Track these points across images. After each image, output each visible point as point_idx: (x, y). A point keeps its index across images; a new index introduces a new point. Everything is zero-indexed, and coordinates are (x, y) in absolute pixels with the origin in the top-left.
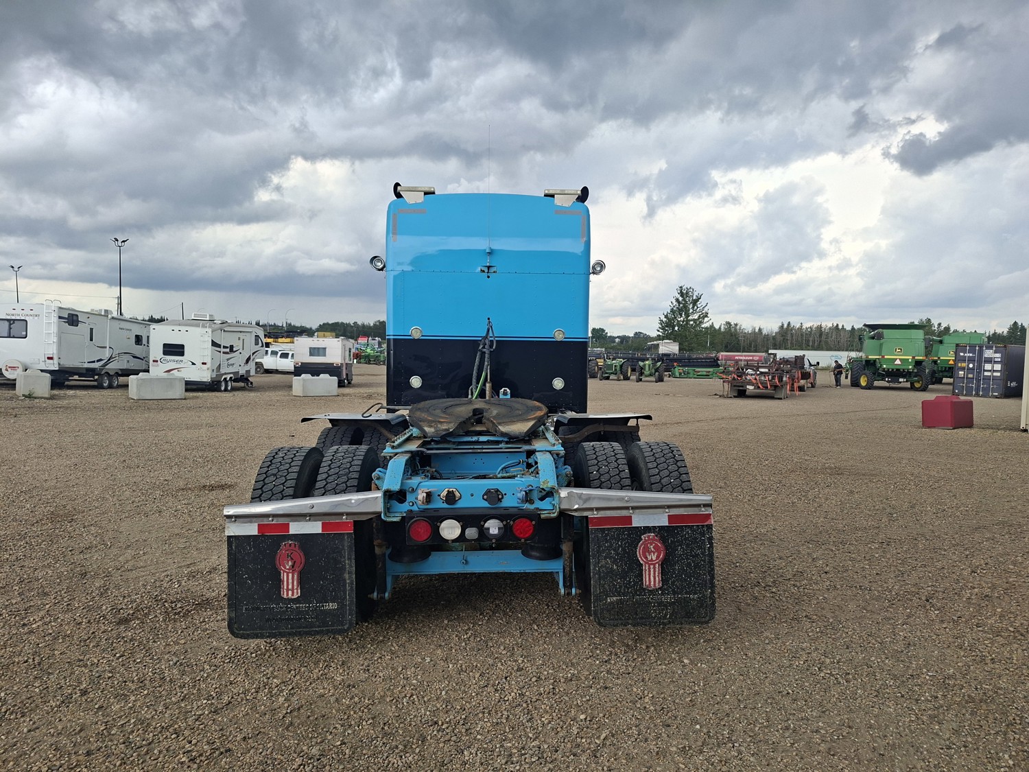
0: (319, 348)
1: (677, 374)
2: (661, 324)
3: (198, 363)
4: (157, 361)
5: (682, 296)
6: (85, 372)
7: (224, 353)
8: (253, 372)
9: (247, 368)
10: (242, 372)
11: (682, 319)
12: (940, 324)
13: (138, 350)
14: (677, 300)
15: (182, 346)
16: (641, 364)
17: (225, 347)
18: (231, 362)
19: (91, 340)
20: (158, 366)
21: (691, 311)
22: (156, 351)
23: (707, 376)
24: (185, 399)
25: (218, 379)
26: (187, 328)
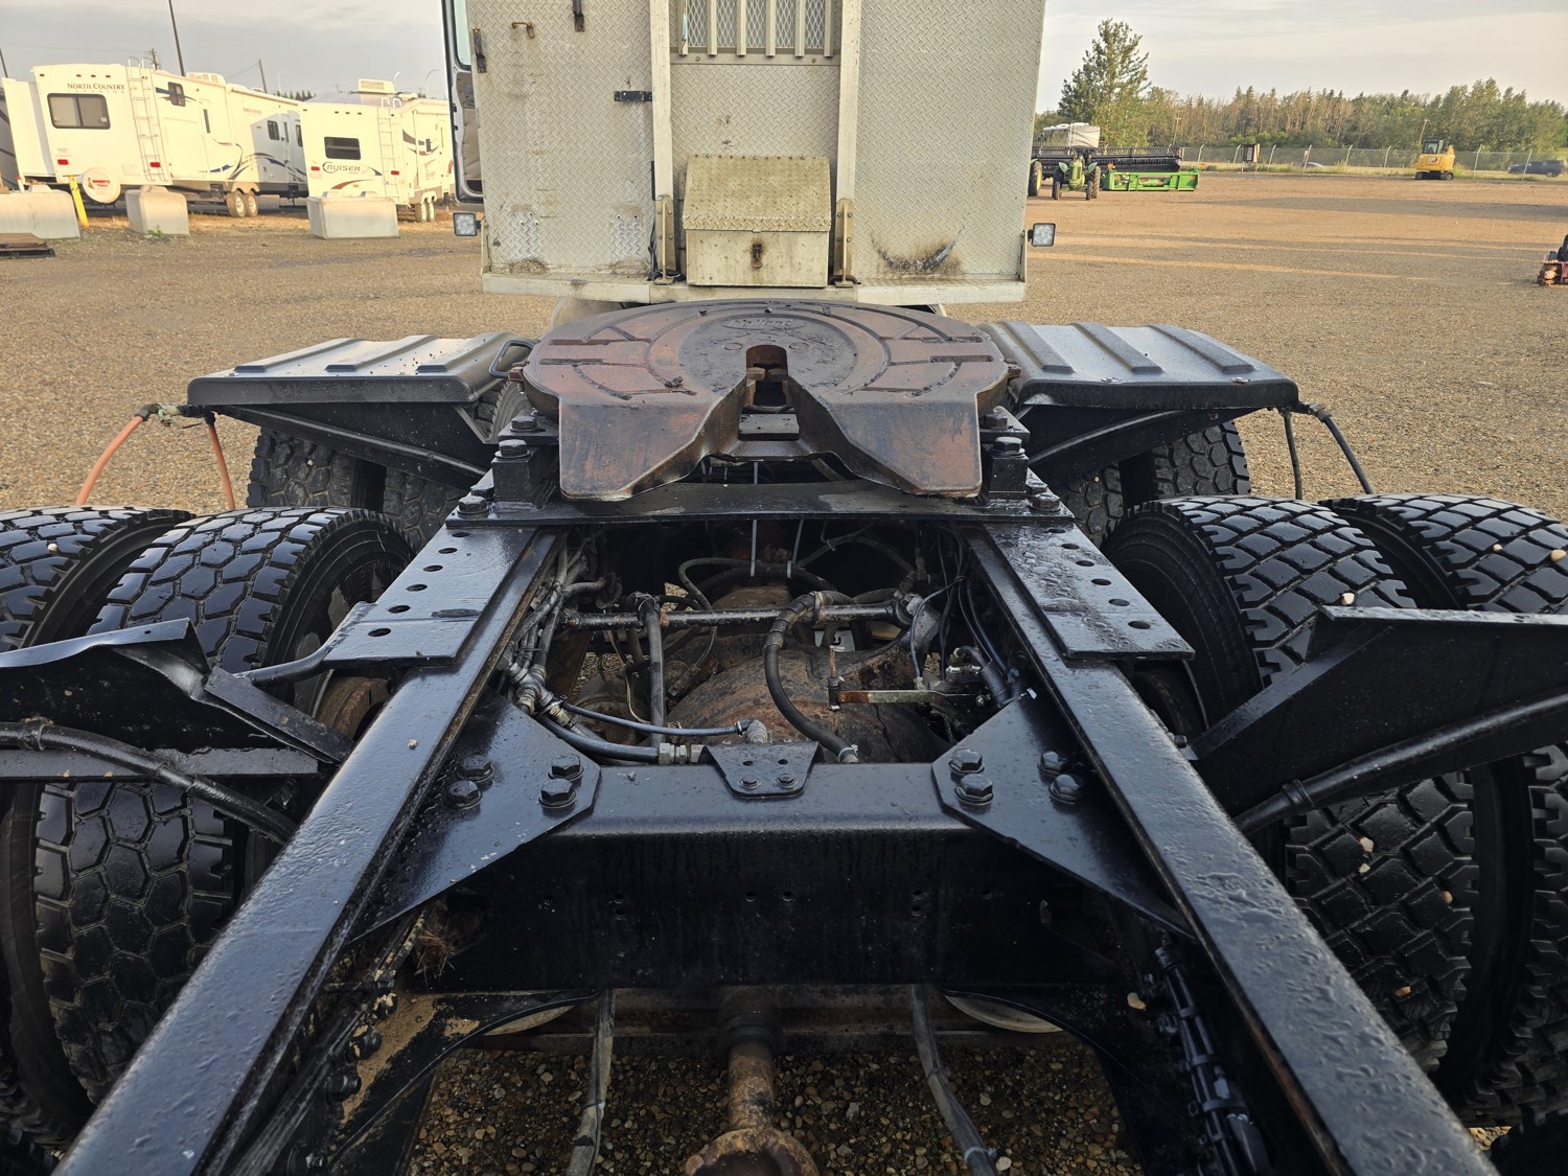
1: (1113, 185)
2: (1066, 93)
3: (386, 172)
4: (318, 169)
5: (1106, 40)
6: (207, 188)
7: (420, 153)
11: (1102, 82)
12: (1509, 91)
15: (354, 142)
17: (420, 143)
19: (208, 130)
20: (320, 177)
21: (1119, 68)
22: (314, 152)
23: (1160, 187)
25: (416, 201)
26: (357, 108)
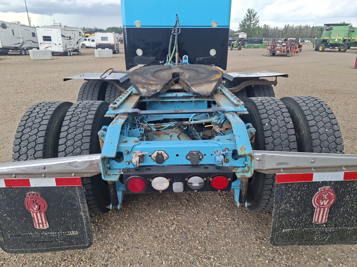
0: (105, 37)
1: (246, 47)
2: (240, 25)
3: (58, 44)
4: (41, 44)
5: (249, 13)
6: (14, 48)
7: (67, 40)
8: (80, 48)
9: (77, 46)
10: (76, 48)
11: (248, 23)
13: (33, 39)
14: (247, 15)
15: (50, 37)
16: (233, 42)
17: (68, 37)
18: (71, 43)
19: (14, 35)
20: (42, 45)
21: (252, 19)
22: (40, 39)
23: (258, 47)
24: (53, 59)
25: (66, 51)
26: (51, 29)
